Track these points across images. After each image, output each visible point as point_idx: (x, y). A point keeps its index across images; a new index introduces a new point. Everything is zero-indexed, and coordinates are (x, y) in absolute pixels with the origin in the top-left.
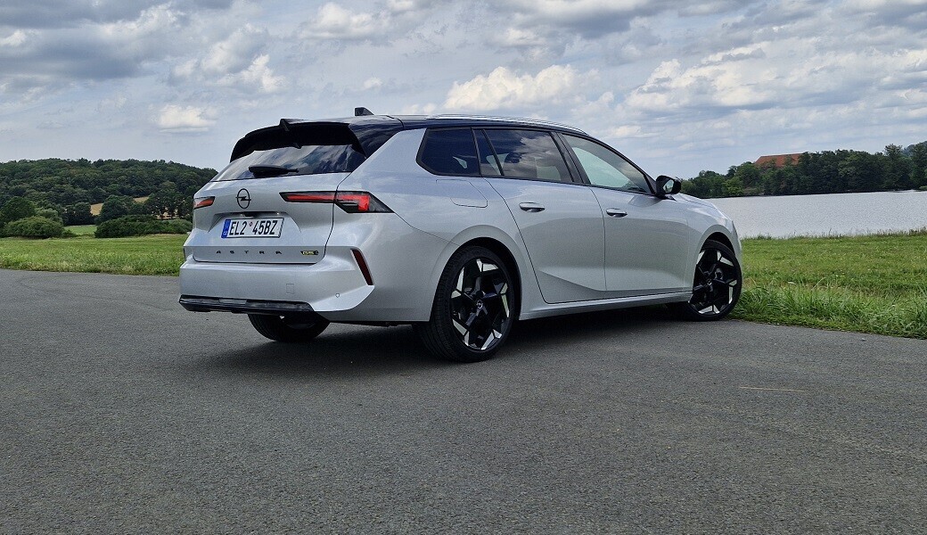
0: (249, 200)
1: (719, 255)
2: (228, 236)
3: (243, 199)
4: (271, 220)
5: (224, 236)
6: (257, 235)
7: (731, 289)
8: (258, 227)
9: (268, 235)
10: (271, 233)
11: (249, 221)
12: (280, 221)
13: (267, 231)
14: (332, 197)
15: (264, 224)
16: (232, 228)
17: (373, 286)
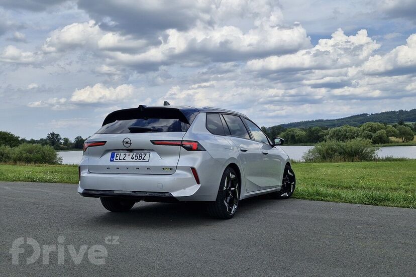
0: (131, 143)
1: (289, 171)
2: (115, 160)
3: (127, 143)
4: (143, 153)
5: (111, 161)
6: (134, 160)
7: (292, 186)
8: (134, 156)
9: (141, 160)
10: (143, 159)
11: (127, 154)
12: (148, 154)
13: (140, 158)
14: (180, 143)
15: (138, 155)
16: (117, 156)
17: (200, 185)
